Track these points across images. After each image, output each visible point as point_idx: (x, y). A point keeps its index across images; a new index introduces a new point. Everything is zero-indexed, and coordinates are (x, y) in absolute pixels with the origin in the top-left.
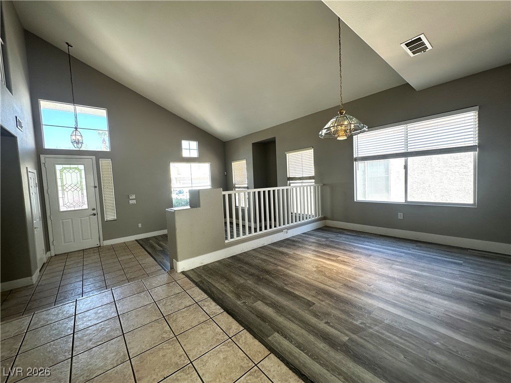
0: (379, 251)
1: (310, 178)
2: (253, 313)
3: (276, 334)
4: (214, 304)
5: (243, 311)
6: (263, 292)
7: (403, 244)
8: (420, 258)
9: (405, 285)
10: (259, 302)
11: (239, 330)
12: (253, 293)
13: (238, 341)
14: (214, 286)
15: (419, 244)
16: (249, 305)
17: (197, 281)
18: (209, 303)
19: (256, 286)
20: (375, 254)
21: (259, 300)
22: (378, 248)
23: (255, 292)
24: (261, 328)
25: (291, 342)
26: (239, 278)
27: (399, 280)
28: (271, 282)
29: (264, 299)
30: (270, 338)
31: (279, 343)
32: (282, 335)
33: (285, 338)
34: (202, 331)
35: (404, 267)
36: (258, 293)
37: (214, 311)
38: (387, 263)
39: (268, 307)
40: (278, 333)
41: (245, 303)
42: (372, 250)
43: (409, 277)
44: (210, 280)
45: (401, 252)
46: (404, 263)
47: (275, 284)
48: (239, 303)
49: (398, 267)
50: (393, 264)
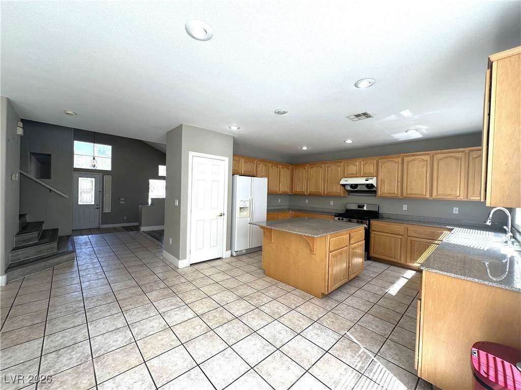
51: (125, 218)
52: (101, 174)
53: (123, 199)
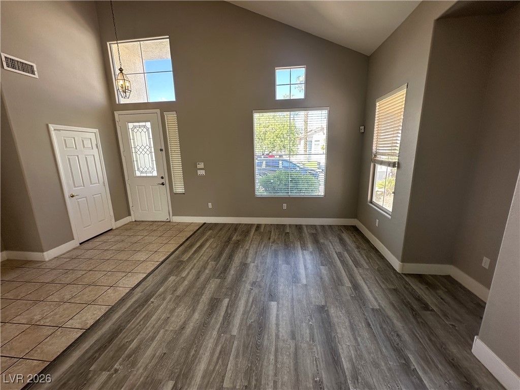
51: (210, 205)
52: (158, 111)
53: (201, 165)
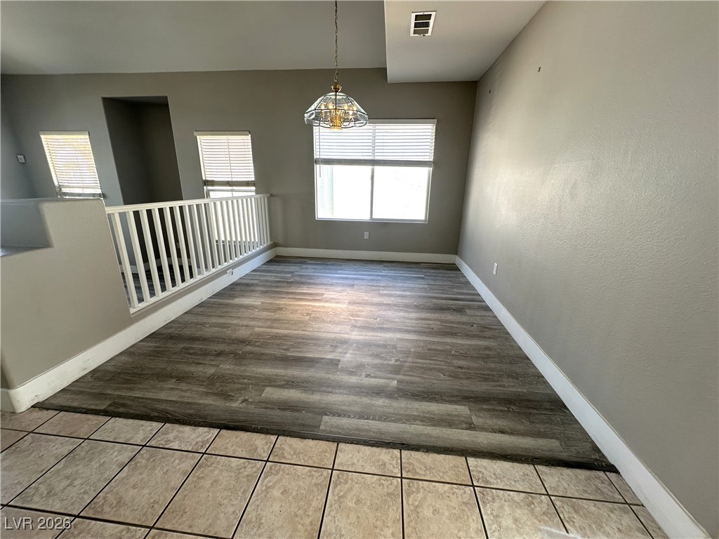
0: (358, 279)
1: (248, 184)
2: (273, 409)
3: (325, 418)
4: (187, 429)
5: (253, 413)
6: (261, 373)
7: (372, 266)
8: (394, 278)
9: (401, 308)
10: (268, 389)
11: (271, 443)
12: (246, 381)
13: (284, 457)
14: (158, 400)
15: (385, 264)
16: (257, 401)
17: (102, 408)
18: (175, 433)
19: (243, 368)
20: (356, 282)
21: (266, 386)
22: (354, 274)
23: (249, 378)
24: (301, 422)
25: (349, 416)
26: (200, 368)
27: (395, 305)
28: (263, 354)
29: (270, 382)
30: (322, 427)
31: (338, 427)
32: (334, 415)
33: (339, 416)
34: (207, 483)
35: (389, 290)
36: (254, 377)
37: (199, 439)
38: (374, 290)
39: (286, 390)
40: (326, 415)
41: (245, 400)
42: (351, 278)
43: (399, 300)
44: (137, 394)
45: (377, 276)
46: (386, 287)
47: (271, 355)
48: (235, 405)
49: (385, 292)
50: (379, 290)
